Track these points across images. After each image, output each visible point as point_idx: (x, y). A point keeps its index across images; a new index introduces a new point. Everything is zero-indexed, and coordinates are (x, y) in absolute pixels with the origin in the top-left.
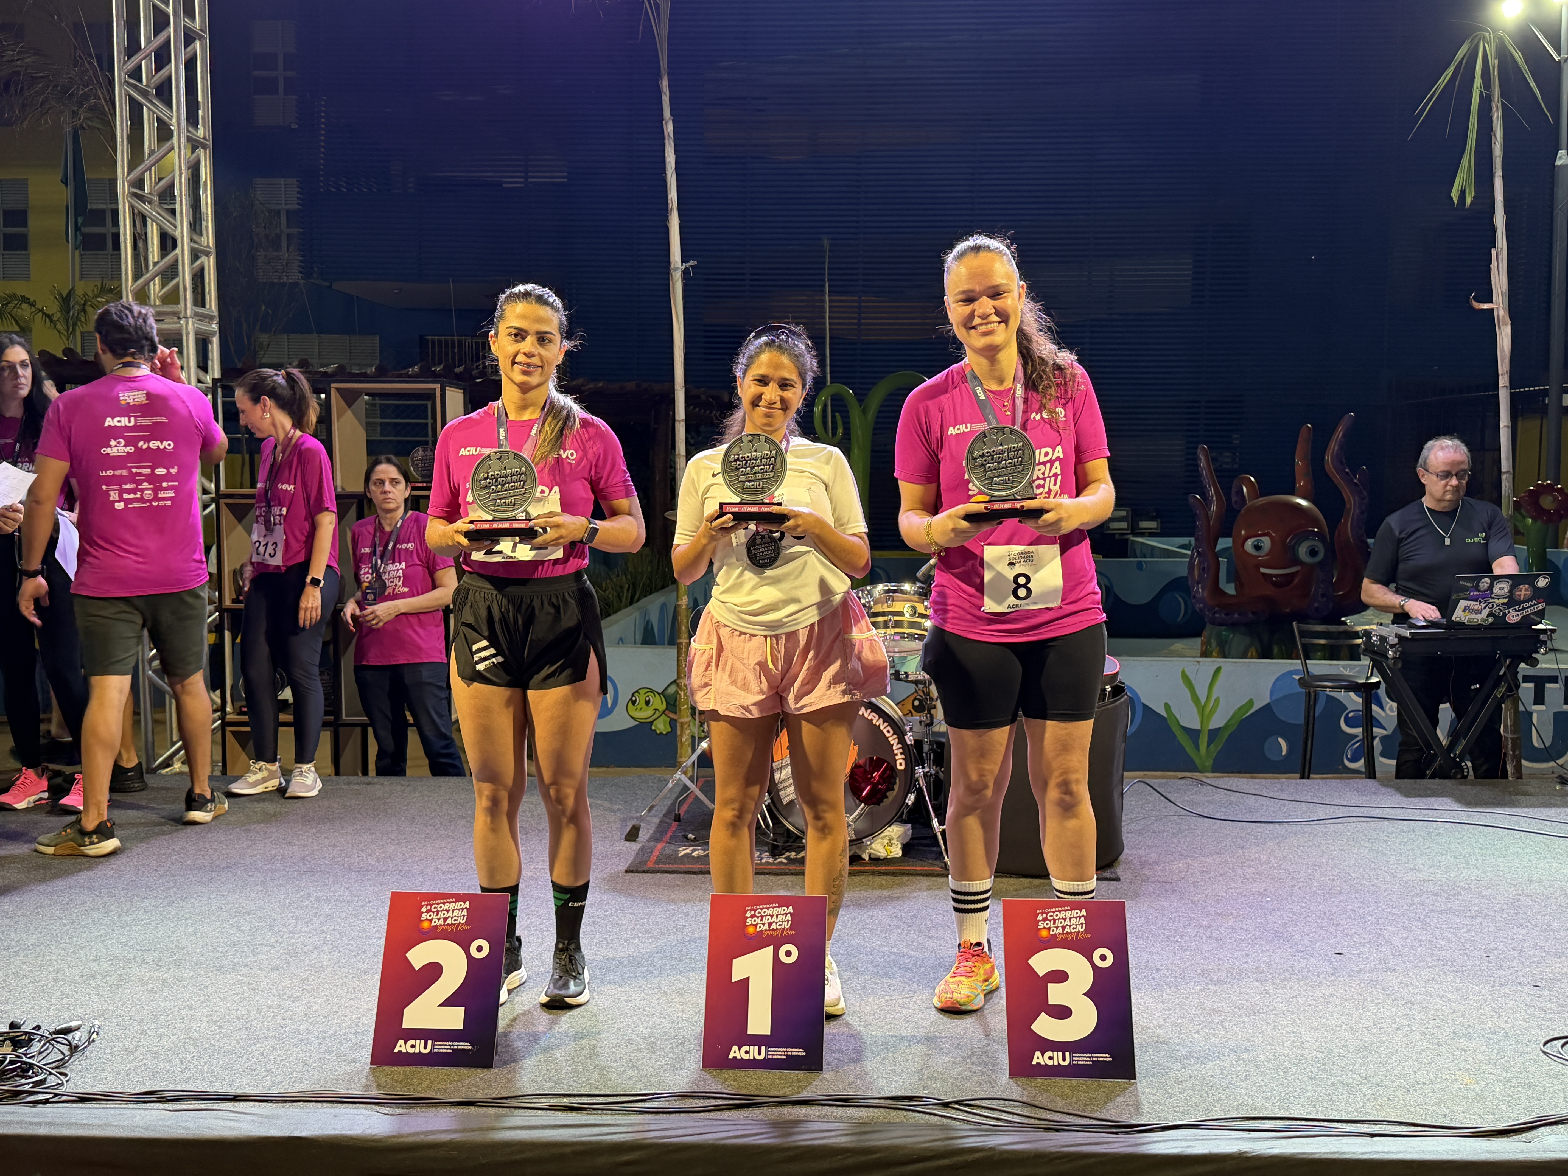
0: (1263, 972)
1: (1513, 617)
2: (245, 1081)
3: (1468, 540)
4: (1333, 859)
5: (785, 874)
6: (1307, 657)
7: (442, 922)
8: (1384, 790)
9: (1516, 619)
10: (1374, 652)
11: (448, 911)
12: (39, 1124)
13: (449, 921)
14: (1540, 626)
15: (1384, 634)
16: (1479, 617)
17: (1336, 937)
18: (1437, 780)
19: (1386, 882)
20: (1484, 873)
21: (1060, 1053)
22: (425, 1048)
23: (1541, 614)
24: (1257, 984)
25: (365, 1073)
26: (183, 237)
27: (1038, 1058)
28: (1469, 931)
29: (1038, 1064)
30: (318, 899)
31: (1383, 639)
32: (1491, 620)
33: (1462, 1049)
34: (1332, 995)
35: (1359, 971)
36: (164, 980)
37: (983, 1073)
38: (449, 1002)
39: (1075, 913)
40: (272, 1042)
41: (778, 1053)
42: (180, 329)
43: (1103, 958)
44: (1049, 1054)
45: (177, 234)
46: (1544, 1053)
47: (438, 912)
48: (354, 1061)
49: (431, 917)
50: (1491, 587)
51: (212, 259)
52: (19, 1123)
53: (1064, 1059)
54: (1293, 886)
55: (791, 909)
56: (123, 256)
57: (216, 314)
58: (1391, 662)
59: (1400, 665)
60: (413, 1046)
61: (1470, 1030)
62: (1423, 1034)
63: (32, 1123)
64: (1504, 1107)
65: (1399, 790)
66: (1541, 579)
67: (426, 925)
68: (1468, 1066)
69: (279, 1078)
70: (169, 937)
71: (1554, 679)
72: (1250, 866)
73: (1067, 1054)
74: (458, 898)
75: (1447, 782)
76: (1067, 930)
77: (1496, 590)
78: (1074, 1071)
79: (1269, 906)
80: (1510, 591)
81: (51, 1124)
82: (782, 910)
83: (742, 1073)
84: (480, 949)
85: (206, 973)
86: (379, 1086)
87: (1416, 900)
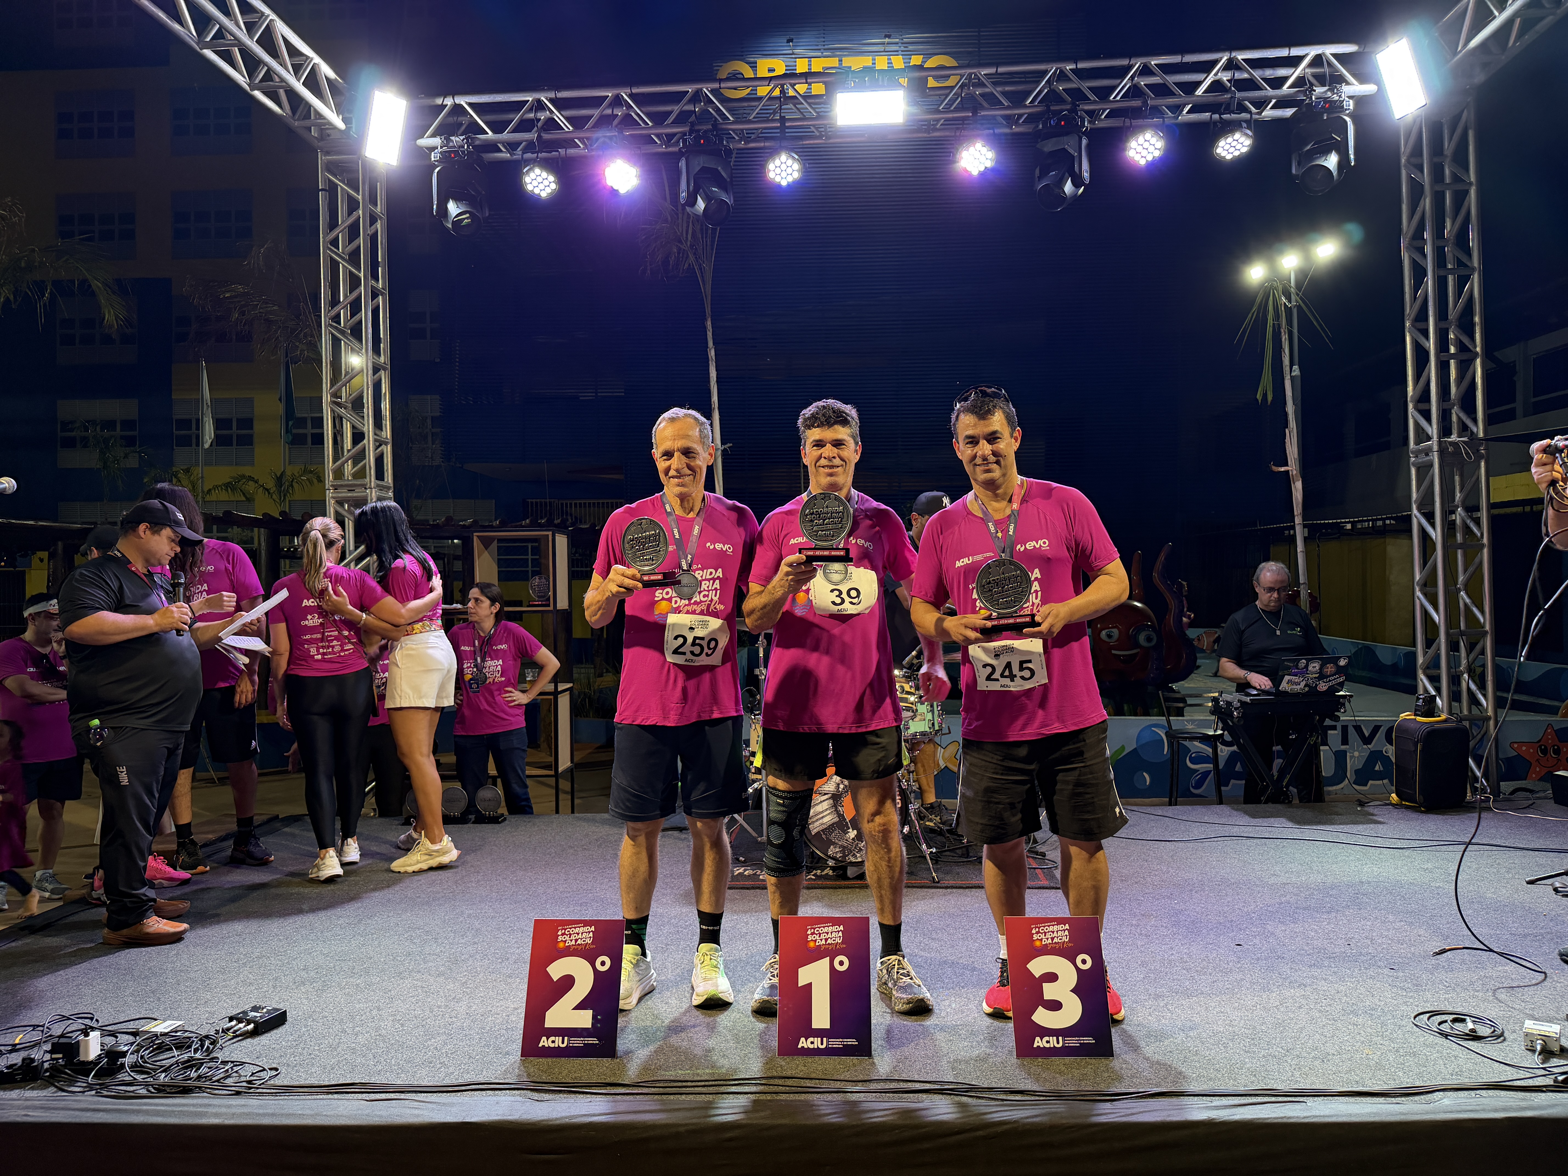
0: (1186, 962)
1: (1323, 687)
2: (424, 1072)
3: (1289, 632)
4: (1214, 868)
5: (815, 888)
6: (1169, 715)
7: (573, 942)
8: (1235, 813)
9: (1325, 688)
10: (1221, 713)
11: (578, 934)
12: (264, 1115)
13: (579, 942)
14: (1341, 693)
15: (1229, 699)
16: (1298, 687)
17: (1233, 931)
18: (1270, 805)
19: (1257, 886)
20: (1326, 876)
21: (1055, 1038)
22: (563, 1043)
23: (1341, 685)
24: (1184, 972)
25: (517, 1065)
26: (369, 431)
27: (1038, 1042)
28: (1329, 923)
29: (1039, 1047)
30: (469, 916)
31: (1229, 704)
32: (1307, 689)
33: (1354, 1024)
34: (1242, 980)
35: (1258, 959)
36: (357, 985)
37: (996, 1055)
38: (580, 1006)
39: (1060, 927)
40: (445, 1037)
41: (836, 1043)
42: (367, 496)
43: (1084, 962)
44: (1046, 1038)
45: (365, 429)
46: (1416, 1025)
47: (570, 935)
48: (507, 1053)
49: (565, 939)
50: (1307, 667)
51: (389, 447)
52: (248, 1114)
53: (1058, 1043)
54: (1191, 890)
55: (842, 928)
56: (326, 445)
57: (392, 485)
58: (1236, 720)
59: (1242, 723)
60: (553, 1042)
61: (1355, 1007)
62: (1320, 1011)
63: (258, 1115)
64: (1401, 1074)
65: (1247, 813)
66: (1342, 660)
67: (561, 945)
68: (1362, 1039)
69: (451, 1070)
70: (360, 948)
71: (1334, 728)
72: (1156, 875)
73: (1060, 1038)
74: (586, 923)
75: (1279, 807)
76: (1056, 940)
77: (1310, 668)
78: (1066, 1051)
79: (1177, 907)
80: (1321, 669)
81: (273, 1115)
82: (835, 928)
83: (809, 1059)
84: (603, 963)
85: (389, 978)
86: (529, 1075)
87: (1283, 899)
